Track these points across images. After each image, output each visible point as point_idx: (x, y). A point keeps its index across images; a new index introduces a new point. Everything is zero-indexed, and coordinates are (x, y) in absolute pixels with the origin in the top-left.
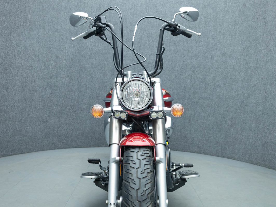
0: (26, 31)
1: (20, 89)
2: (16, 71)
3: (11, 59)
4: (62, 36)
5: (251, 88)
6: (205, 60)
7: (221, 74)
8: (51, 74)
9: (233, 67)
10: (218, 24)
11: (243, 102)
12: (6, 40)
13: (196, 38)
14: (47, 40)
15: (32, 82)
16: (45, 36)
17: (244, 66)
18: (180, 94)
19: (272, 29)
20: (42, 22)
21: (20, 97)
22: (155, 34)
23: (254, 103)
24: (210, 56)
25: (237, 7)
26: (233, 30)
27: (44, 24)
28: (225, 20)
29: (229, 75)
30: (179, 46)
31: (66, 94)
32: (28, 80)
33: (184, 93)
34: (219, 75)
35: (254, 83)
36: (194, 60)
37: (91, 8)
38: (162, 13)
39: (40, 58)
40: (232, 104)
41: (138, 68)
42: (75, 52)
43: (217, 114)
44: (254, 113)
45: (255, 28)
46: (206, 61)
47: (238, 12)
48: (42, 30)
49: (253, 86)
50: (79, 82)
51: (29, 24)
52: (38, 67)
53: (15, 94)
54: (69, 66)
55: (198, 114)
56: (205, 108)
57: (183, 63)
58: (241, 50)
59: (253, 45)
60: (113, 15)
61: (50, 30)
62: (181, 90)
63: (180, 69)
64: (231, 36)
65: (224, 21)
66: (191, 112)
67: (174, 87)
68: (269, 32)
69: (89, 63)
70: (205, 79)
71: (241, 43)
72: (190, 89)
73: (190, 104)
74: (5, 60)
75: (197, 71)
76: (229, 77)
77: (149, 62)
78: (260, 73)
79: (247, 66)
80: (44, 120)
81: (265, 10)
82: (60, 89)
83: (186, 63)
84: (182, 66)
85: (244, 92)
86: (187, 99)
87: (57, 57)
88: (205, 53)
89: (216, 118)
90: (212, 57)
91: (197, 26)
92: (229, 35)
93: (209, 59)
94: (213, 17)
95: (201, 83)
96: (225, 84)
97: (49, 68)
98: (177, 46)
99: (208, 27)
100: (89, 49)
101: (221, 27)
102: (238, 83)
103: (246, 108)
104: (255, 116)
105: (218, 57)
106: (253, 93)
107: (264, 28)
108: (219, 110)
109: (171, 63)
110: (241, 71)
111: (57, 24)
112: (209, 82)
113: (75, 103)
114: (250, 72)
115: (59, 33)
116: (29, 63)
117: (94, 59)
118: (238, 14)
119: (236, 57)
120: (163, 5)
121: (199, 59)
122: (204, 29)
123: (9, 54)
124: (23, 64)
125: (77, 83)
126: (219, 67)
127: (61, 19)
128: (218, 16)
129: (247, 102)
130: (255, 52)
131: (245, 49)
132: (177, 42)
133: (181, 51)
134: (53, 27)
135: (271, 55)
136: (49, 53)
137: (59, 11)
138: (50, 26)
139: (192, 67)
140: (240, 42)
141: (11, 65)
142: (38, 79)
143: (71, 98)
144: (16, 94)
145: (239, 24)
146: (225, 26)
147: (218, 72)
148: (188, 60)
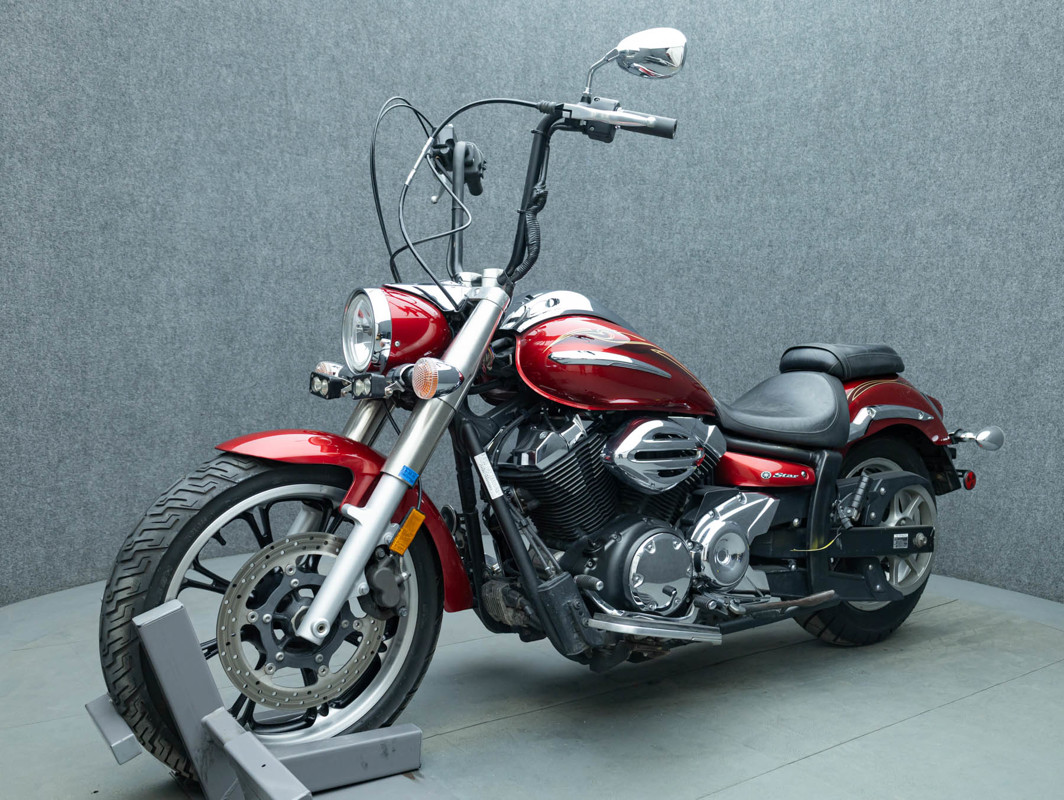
0: (288, 155)
1: (271, 341)
2: (259, 284)
3: (241, 246)
5: (1044, 334)
6: (885, 241)
7: (938, 288)
9: (983, 262)
11: (1015, 383)
12: (224, 185)
13: (853, 166)
14: (355, 183)
15: (308, 319)
16: (348, 169)
17: (1019, 256)
20: (338, 124)
21: (271, 369)
22: (711, 155)
23: (1054, 387)
24: (903, 227)
25: (998, 50)
26: (984, 132)
27: (344, 131)
28: (954, 98)
29: (967, 289)
30: (793, 193)
32: (295, 315)
34: (934, 290)
36: (847, 242)
37: (498, 71)
38: (736, 80)
39: (333, 243)
40: (976, 390)
41: (656, 272)
44: (1053, 422)
46: (888, 242)
47: (999, 66)
48: (338, 151)
49: (1051, 328)
51: (297, 133)
52: (326, 272)
53: (255, 360)
57: (808, 253)
58: (1010, 202)
59: (1053, 182)
63: (799, 273)
64: (974, 154)
65: (951, 101)
69: (493, 257)
70: (884, 304)
71: (1008, 175)
74: (222, 250)
75: (855, 279)
76: (968, 297)
77: (692, 250)
79: (1029, 258)
83: (818, 252)
84: (805, 262)
85: (1019, 350)
88: (885, 217)
90: (909, 230)
91: (857, 123)
92: (969, 152)
93: (899, 236)
94: (911, 87)
95: (871, 321)
98: (789, 194)
99: (893, 126)
101: (941, 123)
102: (998, 316)
103: (1026, 403)
104: (1055, 433)
105: (928, 227)
106: (1052, 352)
109: (766, 251)
110: (1007, 275)
112: (898, 317)
114: (1040, 276)
115: (392, 158)
116: (298, 259)
118: (1001, 75)
119: (991, 228)
120: (741, 53)
121: (865, 236)
122: (880, 132)
123: (234, 230)
124: (279, 263)
126: (932, 264)
128: (932, 83)
129: (1028, 385)
131: (1023, 198)
132: (789, 180)
133: (801, 211)
136: (362, 225)
137: (392, 85)
138: (365, 136)
139: (840, 264)
140: (1006, 173)
141: (241, 266)
142: (329, 309)
144: (259, 359)
145: (1004, 110)
146: (953, 118)
147: (928, 280)
148: (825, 242)
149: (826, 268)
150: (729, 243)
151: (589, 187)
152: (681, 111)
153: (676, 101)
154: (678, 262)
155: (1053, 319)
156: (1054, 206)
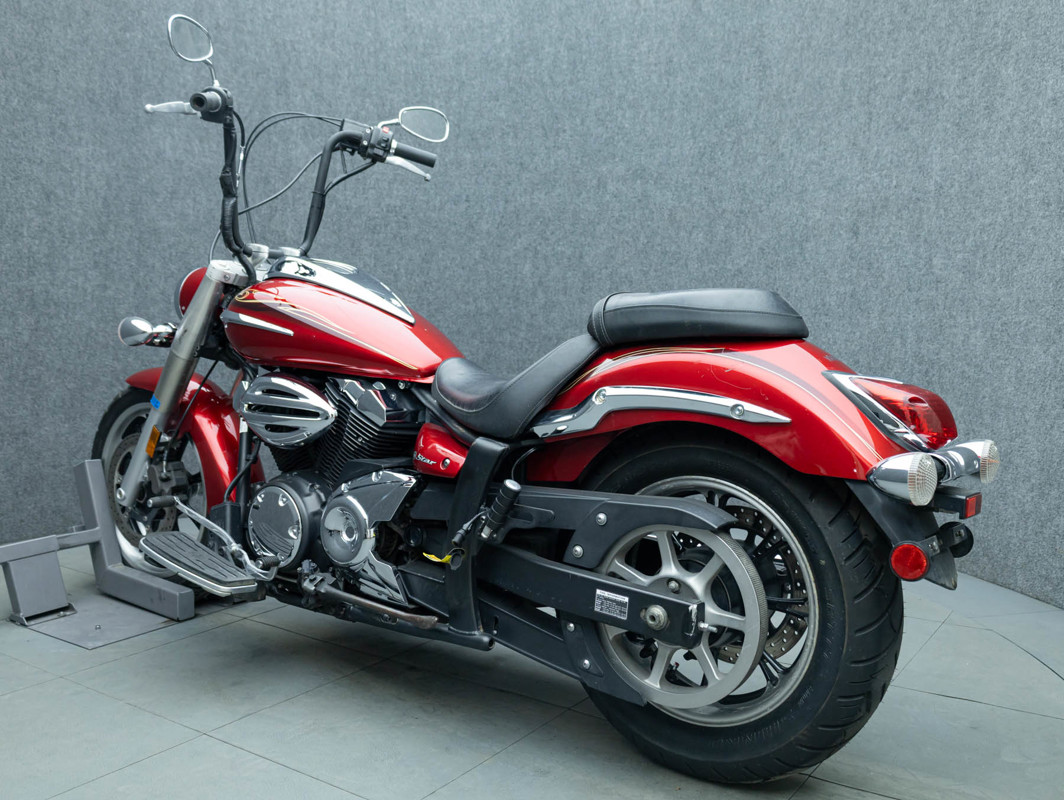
4: (61, 117)
6: (579, 195)
7: (631, 240)
8: (29, 258)
9: (670, 215)
10: (615, 70)
13: (545, 121)
17: (703, 209)
18: (501, 311)
19: (784, 86)
24: (595, 182)
25: (674, 13)
26: (665, 91)
28: (637, 58)
30: (488, 147)
31: (91, 329)
33: (513, 311)
34: (627, 243)
35: (738, 264)
36: (542, 196)
38: (424, 31)
41: (352, 229)
42: (117, 175)
45: (733, 85)
46: (582, 196)
47: (676, 30)
50: (138, 284)
54: (96, 227)
57: (505, 208)
58: (692, 158)
59: (729, 140)
60: (247, 38)
61: (11, 93)
62: (505, 300)
63: (498, 228)
64: (657, 112)
65: (634, 61)
67: (478, 290)
68: (774, 96)
69: (173, 215)
70: (581, 257)
71: (689, 132)
72: (534, 294)
75: (552, 233)
76: (659, 248)
77: (388, 206)
78: (753, 231)
79: (712, 211)
80: (17, 431)
81: (762, 25)
82: (70, 314)
83: (515, 207)
84: (503, 217)
86: (524, 328)
87: (48, 195)
88: (578, 172)
90: (601, 184)
91: (546, 79)
92: (653, 109)
93: (592, 190)
94: (596, 45)
95: (570, 274)
96: (646, 273)
97: (21, 234)
98: (483, 149)
99: (582, 82)
100: (166, 162)
101: (625, 82)
102: (686, 265)
105: (618, 181)
107: (761, 83)
109: (463, 206)
110: (693, 227)
111: (37, 70)
112: (595, 269)
113: (129, 359)
114: (723, 228)
115: (48, 103)
117: (189, 201)
118: (678, 38)
119: (677, 182)
121: (559, 190)
122: (569, 88)
125: (131, 288)
126: (624, 217)
127: (52, 51)
128: (615, 43)
130: (735, 163)
131: (703, 155)
132: (482, 134)
133: (496, 166)
134: (24, 83)
135: (784, 171)
136: (16, 179)
137: (43, 20)
138: (13, 77)
139: (537, 218)
140: (687, 131)
143: (111, 343)
145: (682, 70)
146: (636, 77)
147: (621, 233)
148: (521, 196)
150: (425, 198)
151: (275, 139)
152: (369, 61)
153: (363, 51)
154: (374, 218)
155: (736, 267)
156: (732, 163)
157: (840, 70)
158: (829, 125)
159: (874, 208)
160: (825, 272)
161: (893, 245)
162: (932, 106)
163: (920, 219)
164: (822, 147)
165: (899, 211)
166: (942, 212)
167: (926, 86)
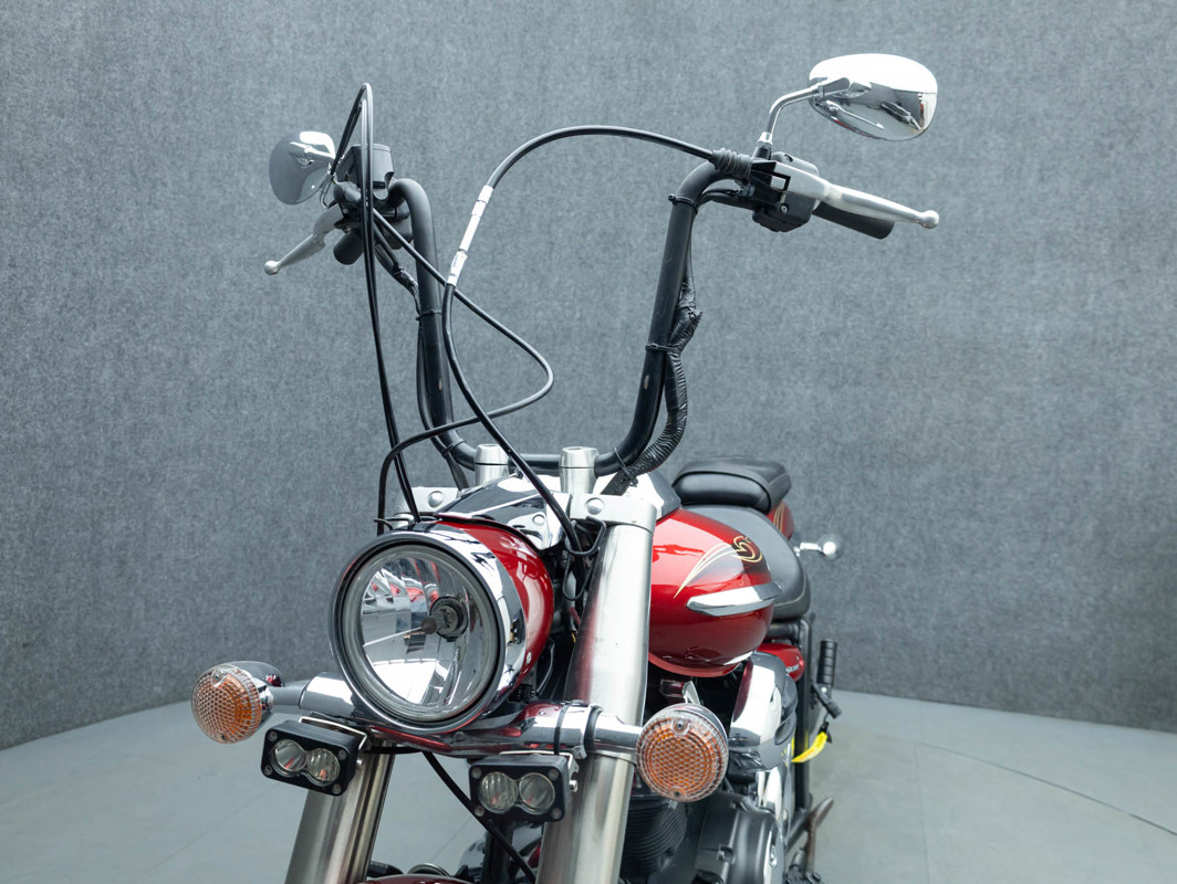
6: (184, 276)
9: (307, 316)
11: (352, 452)
17: (349, 313)
18: (64, 440)
24: (207, 261)
25: (316, 70)
30: (45, 186)
33: (84, 437)
34: (250, 346)
36: (130, 271)
40: (307, 463)
43: (247, 514)
46: (189, 279)
47: (319, 90)
55: (161, 527)
56: (191, 493)
57: (72, 283)
63: (60, 313)
65: (263, 112)
66: (124, 524)
67: (29, 409)
68: (440, 201)
70: (187, 362)
72: (116, 413)
73: (121, 488)
75: (145, 326)
76: (291, 356)
84: (68, 296)
85: (355, 416)
86: (100, 463)
88: (183, 244)
89: (241, 531)
90: (216, 265)
93: (203, 272)
94: (211, 77)
95: (170, 384)
96: (274, 387)
98: (38, 187)
99: (189, 122)
101: (251, 137)
102: (327, 379)
103: (366, 474)
105: (239, 265)
108: (253, 496)
112: (206, 379)
118: (321, 102)
119: (316, 277)
121: (156, 266)
122: (173, 126)
126: (246, 313)
128: (237, 82)
129: (367, 454)
132: (38, 164)
146: (265, 135)
147: (241, 332)
148: (97, 268)
149: (100, 308)
157: (516, 193)
158: (503, 246)
159: (555, 336)
160: (497, 395)
161: (575, 374)
162: (619, 251)
163: (604, 354)
164: (494, 267)
165: (583, 342)
166: (629, 349)
167: (612, 231)
